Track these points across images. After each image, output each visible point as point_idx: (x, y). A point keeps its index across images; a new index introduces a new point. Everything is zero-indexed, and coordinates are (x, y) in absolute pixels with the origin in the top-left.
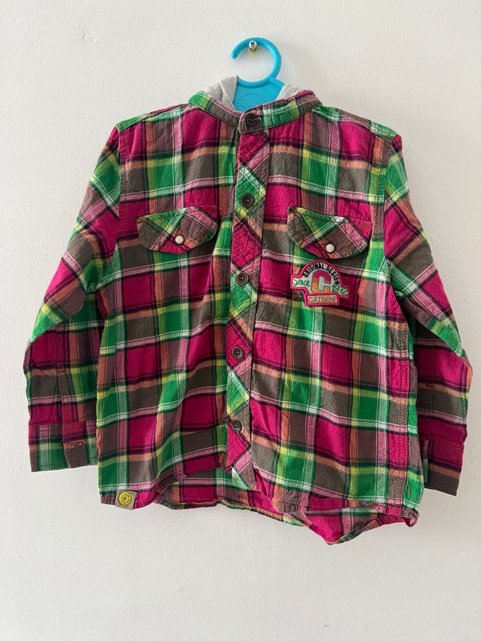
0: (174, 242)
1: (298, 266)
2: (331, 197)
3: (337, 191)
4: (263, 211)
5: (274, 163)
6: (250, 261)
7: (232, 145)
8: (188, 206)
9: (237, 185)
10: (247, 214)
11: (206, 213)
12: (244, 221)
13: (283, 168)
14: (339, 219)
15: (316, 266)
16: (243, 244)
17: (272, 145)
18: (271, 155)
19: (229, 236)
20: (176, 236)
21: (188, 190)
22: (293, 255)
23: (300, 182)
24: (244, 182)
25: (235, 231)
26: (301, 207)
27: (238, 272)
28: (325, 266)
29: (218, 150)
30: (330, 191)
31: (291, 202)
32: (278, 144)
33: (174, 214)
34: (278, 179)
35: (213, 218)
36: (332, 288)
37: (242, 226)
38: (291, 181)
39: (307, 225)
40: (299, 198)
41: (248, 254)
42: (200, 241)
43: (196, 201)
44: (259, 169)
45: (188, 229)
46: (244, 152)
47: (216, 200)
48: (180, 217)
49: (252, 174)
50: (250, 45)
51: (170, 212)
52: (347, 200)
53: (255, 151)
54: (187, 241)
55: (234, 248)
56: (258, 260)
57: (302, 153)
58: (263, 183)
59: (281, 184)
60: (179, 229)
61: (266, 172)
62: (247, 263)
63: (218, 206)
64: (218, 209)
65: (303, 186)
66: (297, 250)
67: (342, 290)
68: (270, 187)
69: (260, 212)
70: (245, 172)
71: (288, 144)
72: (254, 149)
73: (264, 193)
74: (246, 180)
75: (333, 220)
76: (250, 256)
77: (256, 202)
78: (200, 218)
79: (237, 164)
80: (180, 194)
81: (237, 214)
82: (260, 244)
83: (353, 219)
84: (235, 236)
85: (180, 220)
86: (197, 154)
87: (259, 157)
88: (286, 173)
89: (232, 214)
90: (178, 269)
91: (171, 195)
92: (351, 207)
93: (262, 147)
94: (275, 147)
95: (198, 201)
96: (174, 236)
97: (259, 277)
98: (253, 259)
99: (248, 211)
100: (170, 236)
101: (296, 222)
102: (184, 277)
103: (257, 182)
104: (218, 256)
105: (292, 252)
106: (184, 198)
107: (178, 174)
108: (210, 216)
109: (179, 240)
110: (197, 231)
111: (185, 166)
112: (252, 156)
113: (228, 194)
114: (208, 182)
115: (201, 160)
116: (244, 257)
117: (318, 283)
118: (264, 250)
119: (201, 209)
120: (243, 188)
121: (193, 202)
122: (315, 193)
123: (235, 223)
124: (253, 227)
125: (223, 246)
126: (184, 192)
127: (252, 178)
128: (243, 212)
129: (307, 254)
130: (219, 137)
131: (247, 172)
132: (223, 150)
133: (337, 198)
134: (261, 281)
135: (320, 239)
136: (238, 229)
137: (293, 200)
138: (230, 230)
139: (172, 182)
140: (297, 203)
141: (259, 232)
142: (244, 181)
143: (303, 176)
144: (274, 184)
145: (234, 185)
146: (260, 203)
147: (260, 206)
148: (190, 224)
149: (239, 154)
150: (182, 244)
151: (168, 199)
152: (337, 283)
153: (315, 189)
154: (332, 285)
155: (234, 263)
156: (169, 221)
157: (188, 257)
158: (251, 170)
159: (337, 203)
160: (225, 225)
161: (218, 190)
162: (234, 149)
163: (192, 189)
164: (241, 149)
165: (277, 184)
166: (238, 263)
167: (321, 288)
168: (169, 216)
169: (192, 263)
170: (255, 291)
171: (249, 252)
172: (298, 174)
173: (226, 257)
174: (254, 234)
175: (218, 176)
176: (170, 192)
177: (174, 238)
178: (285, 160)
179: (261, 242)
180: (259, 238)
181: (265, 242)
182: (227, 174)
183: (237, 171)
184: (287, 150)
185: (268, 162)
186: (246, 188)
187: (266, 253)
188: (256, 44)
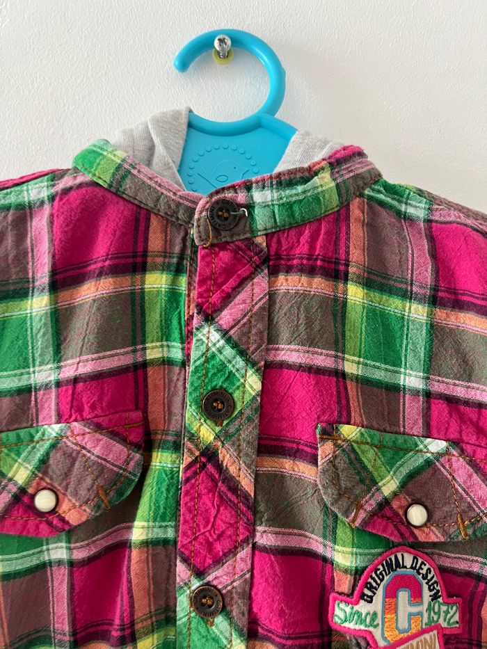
0: (31, 507)
1: (346, 571)
2: (416, 393)
3: (428, 378)
4: (256, 432)
5: (281, 318)
6: (225, 555)
7: (178, 270)
8: (67, 421)
9: (192, 368)
10: (217, 437)
11: (114, 435)
12: (209, 455)
13: (302, 328)
14: (436, 446)
15: (390, 565)
16: (207, 511)
17: (274, 272)
18: (272, 296)
19: (173, 490)
20: (38, 491)
21: (68, 382)
22: (335, 543)
23: (343, 359)
24: (207, 361)
25: (187, 480)
26: (348, 423)
27: (196, 584)
28: (408, 560)
29: (143, 283)
30: (412, 379)
31: (324, 411)
32: (288, 270)
33: (32, 437)
34: (291, 353)
35: (131, 444)
36: (426, 615)
37: (204, 466)
38: (322, 359)
39: (365, 468)
40: (344, 402)
41: (219, 537)
42: (98, 507)
43: (87, 408)
44: (245, 330)
45: (67, 475)
46: (208, 290)
47: (140, 398)
48: (47, 444)
49: (229, 340)
50: (216, 43)
51: (22, 433)
52: (451, 401)
53: (234, 289)
54: (65, 507)
55: (186, 521)
56: (244, 553)
57: (345, 292)
58: (254, 364)
59: (300, 368)
60: (45, 473)
61: (261, 339)
62: (218, 561)
63: (145, 411)
64: (145, 418)
65: (350, 368)
66: (343, 533)
67: (447, 612)
68: (271, 372)
69: (249, 433)
70: (209, 337)
71: (311, 271)
72: (232, 282)
73: (258, 386)
74: (214, 356)
75: (421, 447)
76: (226, 544)
77: (239, 407)
78: (97, 451)
79: (192, 317)
80: (47, 386)
81: (193, 437)
82: (249, 511)
83: (469, 448)
84: (187, 493)
85: (47, 454)
86: (91, 292)
87: (244, 302)
88: (311, 341)
89: (178, 435)
90: (43, 567)
91: (26, 392)
92: (462, 419)
93: (250, 277)
94: (281, 277)
95: (93, 407)
96: (31, 491)
97: (250, 598)
98: (233, 551)
99: (218, 429)
100: (23, 490)
101: (341, 464)
102: (60, 586)
103: (240, 362)
104: (146, 544)
105: (331, 534)
106: (58, 397)
107: (41, 340)
108: (124, 440)
109: (44, 501)
110: (89, 481)
111: (60, 320)
112: (227, 299)
113: (168, 385)
114: (118, 359)
115: (98, 309)
116: (210, 546)
117: (396, 612)
118: (260, 528)
119: (99, 427)
120: (206, 375)
121: (80, 410)
122: (377, 384)
123: (188, 459)
124: (233, 470)
125: (159, 517)
126: (58, 384)
127: (229, 351)
128: (207, 433)
129: (367, 538)
130: (145, 251)
131: (215, 336)
132: (156, 282)
133: (428, 394)
134: (255, 610)
135: (395, 494)
136: (195, 473)
137: (329, 406)
138: (172, 474)
139: (26, 359)
140: (340, 413)
141: (247, 483)
142: (208, 358)
143: (348, 345)
144: (283, 365)
145: (184, 364)
146: (248, 412)
147: (249, 419)
148: (73, 464)
149: (194, 294)
150: (53, 511)
151: (17, 399)
152: (435, 597)
153: (379, 375)
154: (426, 606)
155: (185, 560)
156: (19, 454)
157: (69, 541)
158: (225, 333)
159: (429, 408)
160: (162, 460)
161: (146, 373)
162: (183, 280)
163: (76, 380)
164: (201, 283)
165: (290, 366)
166: (197, 561)
167: (403, 623)
168: (19, 441)
169: (79, 555)
170: (241, 634)
171: (223, 532)
172: (336, 342)
173: (165, 542)
174: (234, 487)
175: (144, 342)
176: (23, 382)
177: (33, 497)
178: (307, 310)
179: (253, 508)
180: (246, 496)
181: (262, 507)
182: (165, 335)
183: (190, 333)
184: (310, 284)
185: (266, 313)
186: (215, 374)
187: (265, 537)
188: (229, 42)
